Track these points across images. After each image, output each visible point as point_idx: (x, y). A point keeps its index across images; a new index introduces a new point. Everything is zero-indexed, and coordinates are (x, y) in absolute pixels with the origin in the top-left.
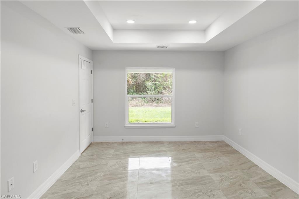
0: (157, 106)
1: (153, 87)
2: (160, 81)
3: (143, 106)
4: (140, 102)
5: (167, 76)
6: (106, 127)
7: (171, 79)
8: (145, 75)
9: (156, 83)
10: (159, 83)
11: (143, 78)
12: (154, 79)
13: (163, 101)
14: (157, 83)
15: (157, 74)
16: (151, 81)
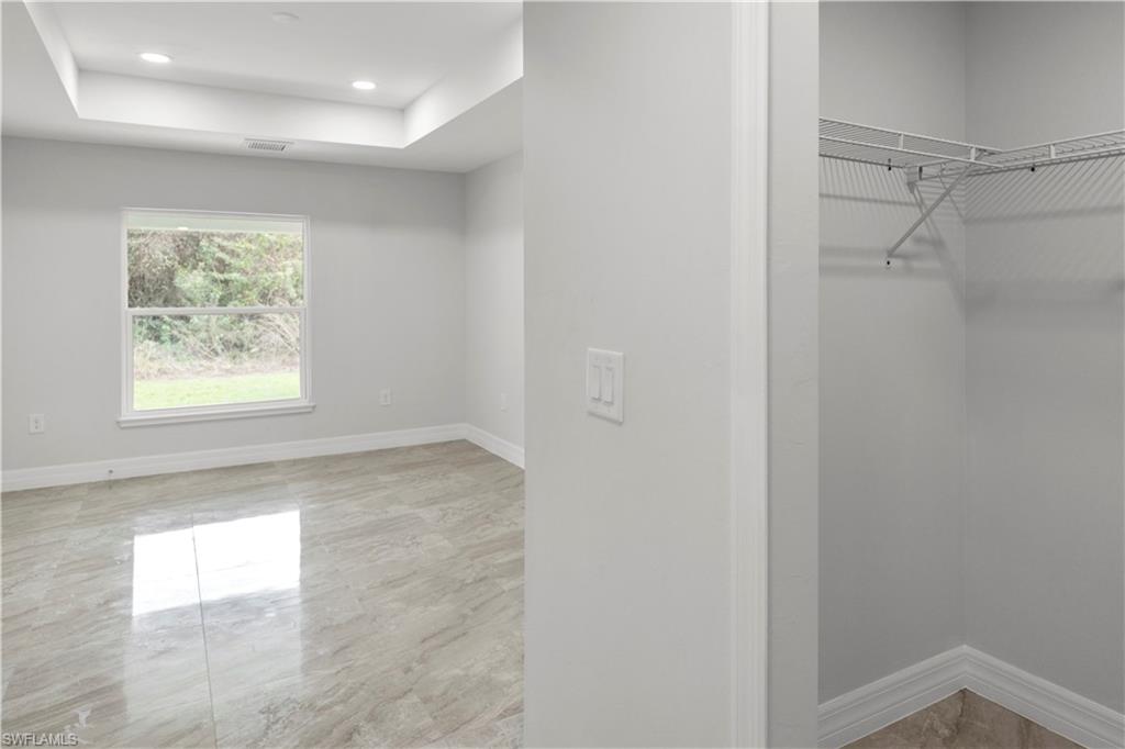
0: (233, 373)
1: (217, 293)
2: (248, 269)
3: (165, 373)
4: (151, 359)
5: (278, 250)
6: (33, 430)
7: (295, 261)
8: (175, 241)
9: (226, 276)
10: (244, 279)
11: (165, 253)
12: (221, 261)
13: (261, 350)
14: (234, 275)
15: (232, 237)
16: (204, 270)
